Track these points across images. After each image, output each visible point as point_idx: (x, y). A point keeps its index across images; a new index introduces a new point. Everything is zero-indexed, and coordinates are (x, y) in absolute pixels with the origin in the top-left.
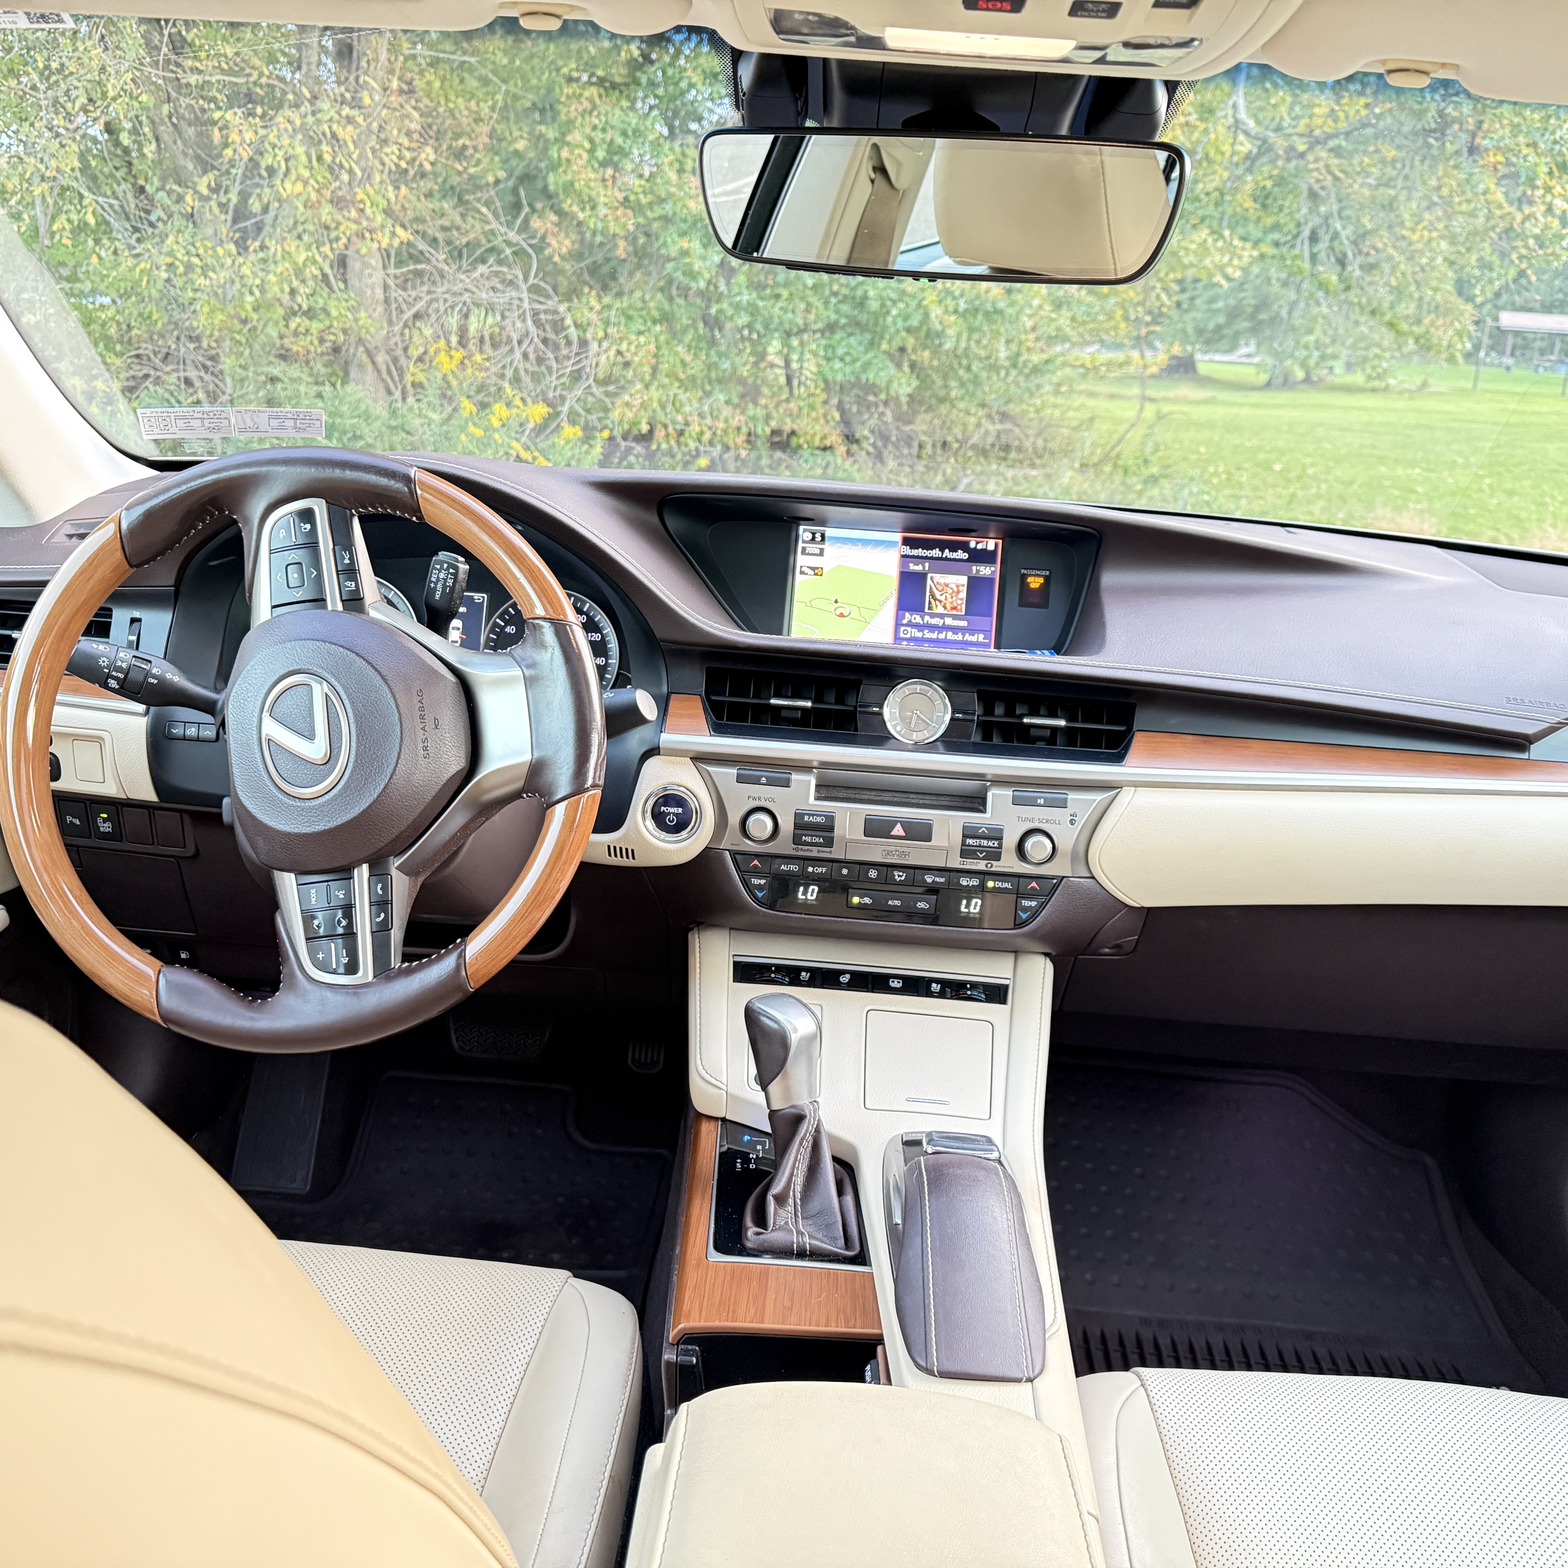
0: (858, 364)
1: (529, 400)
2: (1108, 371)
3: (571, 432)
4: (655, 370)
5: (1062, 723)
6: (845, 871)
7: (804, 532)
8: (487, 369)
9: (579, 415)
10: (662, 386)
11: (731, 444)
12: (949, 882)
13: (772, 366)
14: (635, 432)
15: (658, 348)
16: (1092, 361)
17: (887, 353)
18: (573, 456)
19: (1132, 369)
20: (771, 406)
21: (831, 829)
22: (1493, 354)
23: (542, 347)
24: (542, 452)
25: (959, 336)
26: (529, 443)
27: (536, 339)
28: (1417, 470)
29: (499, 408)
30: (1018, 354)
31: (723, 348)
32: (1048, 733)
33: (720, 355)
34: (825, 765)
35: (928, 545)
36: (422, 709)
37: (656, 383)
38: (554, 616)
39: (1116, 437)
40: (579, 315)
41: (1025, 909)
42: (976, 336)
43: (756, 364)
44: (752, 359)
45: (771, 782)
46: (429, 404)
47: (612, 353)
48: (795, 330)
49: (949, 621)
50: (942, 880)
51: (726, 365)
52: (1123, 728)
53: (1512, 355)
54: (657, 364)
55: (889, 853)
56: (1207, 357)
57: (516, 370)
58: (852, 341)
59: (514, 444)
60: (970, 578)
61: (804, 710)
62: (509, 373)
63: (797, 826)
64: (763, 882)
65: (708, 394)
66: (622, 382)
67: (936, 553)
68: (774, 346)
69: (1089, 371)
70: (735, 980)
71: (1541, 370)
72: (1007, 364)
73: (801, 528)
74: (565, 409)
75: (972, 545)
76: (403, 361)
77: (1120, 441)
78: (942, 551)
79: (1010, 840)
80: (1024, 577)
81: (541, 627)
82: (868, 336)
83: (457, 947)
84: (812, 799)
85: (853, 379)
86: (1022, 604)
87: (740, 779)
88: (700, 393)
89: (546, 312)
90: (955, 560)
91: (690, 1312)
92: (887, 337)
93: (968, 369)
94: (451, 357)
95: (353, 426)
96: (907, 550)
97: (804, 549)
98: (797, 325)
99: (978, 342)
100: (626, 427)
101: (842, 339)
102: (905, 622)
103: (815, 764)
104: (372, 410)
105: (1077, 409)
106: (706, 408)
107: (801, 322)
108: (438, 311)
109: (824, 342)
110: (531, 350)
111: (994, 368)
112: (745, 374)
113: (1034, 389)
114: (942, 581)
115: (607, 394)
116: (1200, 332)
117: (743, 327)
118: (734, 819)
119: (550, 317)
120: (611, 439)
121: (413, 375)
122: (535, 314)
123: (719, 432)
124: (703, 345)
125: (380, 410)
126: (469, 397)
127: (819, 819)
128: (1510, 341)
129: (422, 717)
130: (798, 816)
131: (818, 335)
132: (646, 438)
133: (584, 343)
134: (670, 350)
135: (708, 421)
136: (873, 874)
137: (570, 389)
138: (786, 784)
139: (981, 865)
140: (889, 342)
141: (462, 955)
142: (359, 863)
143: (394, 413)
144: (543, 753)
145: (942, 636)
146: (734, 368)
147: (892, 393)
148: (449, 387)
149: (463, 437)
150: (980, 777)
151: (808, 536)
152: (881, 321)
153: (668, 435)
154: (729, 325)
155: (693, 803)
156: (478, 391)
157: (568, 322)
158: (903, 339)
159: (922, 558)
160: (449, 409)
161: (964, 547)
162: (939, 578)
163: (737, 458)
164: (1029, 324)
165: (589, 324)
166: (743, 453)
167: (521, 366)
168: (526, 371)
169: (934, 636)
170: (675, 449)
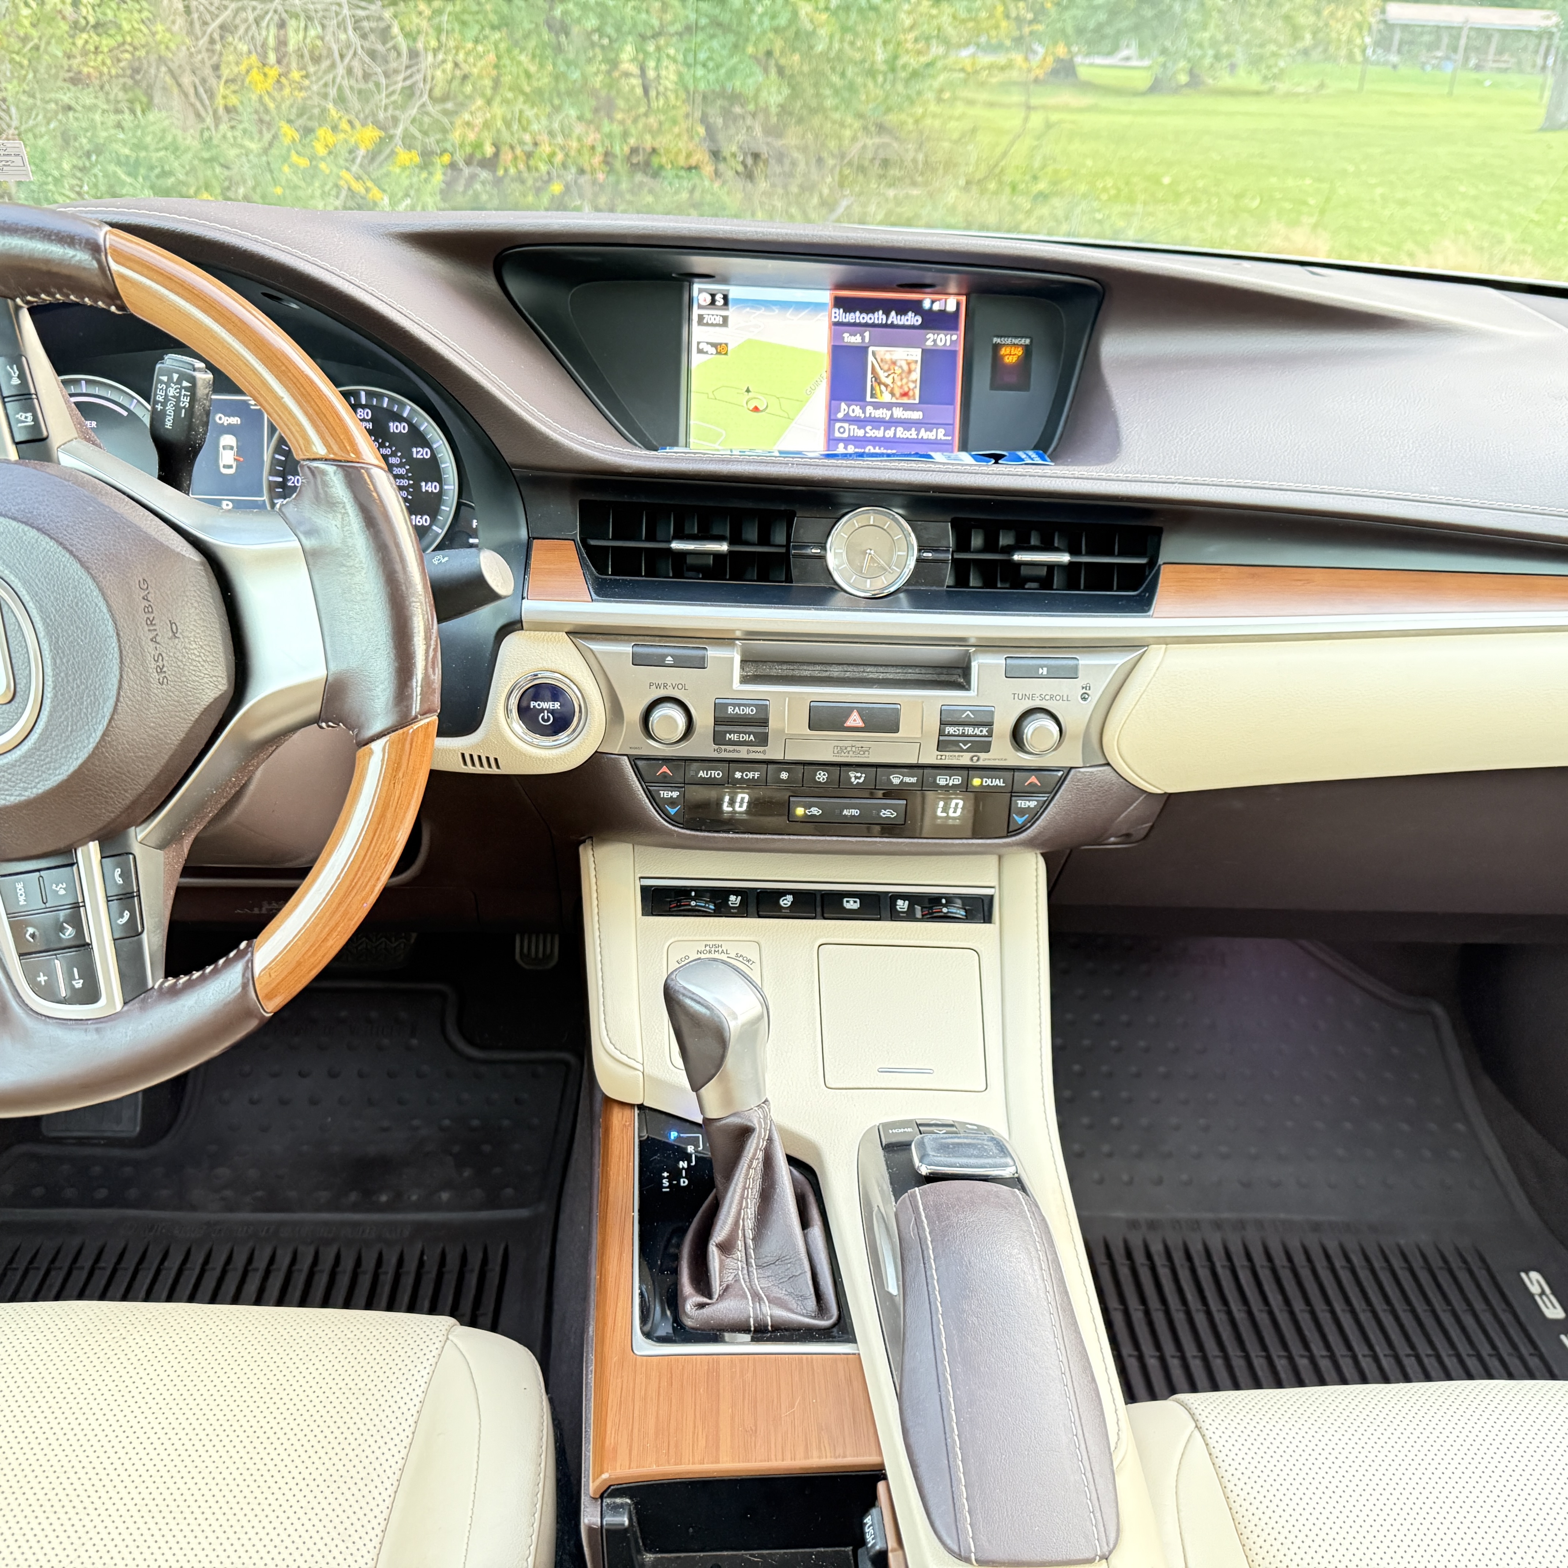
0: (723, 71)
1: (357, 124)
2: (989, 75)
3: (407, 157)
4: (497, 83)
5: (1065, 558)
6: (784, 775)
7: (700, 291)
8: (308, 88)
9: (414, 137)
10: (505, 101)
11: (587, 167)
12: (922, 782)
13: (627, 75)
14: (478, 156)
15: (499, 57)
16: (973, 64)
17: (755, 58)
18: (411, 186)
19: (1014, 74)
20: (629, 122)
21: (764, 723)
22: (1380, 51)
23: (367, 59)
24: (377, 182)
25: (831, 37)
26: (361, 172)
27: (360, 51)
28: (1308, 181)
29: (323, 132)
30: (896, 57)
31: (571, 56)
32: (1044, 572)
33: (568, 63)
34: (751, 635)
35: (868, 306)
36: (148, 610)
37: (498, 99)
38: (341, 455)
39: (999, 150)
40: (406, 22)
41: (1022, 812)
42: (849, 37)
43: (609, 73)
44: (604, 67)
45: (681, 663)
46: (245, 131)
47: (449, 66)
48: (649, 33)
49: (898, 413)
50: (913, 780)
51: (576, 75)
52: (1143, 561)
53: (1399, 51)
54: (499, 76)
55: (842, 749)
56: (1087, 61)
57: (340, 89)
58: (715, 44)
59: (344, 173)
60: (925, 352)
61: (717, 556)
62: (333, 92)
63: (717, 722)
64: (675, 794)
65: (557, 109)
66: (461, 98)
67: (879, 317)
68: (628, 52)
69: (971, 76)
70: (645, 913)
71: (1428, 68)
72: (884, 68)
73: (696, 287)
74: (399, 131)
75: (926, 305)
76: (212, 81)
77: (1004, 154)
78: (887, 314)
79: (1004, 724)
80: (996, 347)
81: (323, 473)
82: (731, 38)
83: (241, 955)
84: (736, 684)
85: (718, 89)
86: (994, 386)
87: (638, 660)
88: (548, 109)
89: (368, 18)
90: (904, 327)
91: (615, 1450)
92: (753, 38)
93: (843, 75)
94: (265, 75)
95: (160, 159)
96: (840, 315)
97: (701, 317)
98: (652, 27)
99: (852, 44)
100: (468, 150)
101: (703, 42)
102: (840, 415)
103: (738, 634)
104: (180, 139)
105: (959, 119)
106: (556, 126)
107: (656, 23)
108: (246, 20)
109: (684, 46)
110: (356, 64)
111: (872, 73)
112: (598, 85)
113: (914, 96)
114: (888, 357)
115: (446, 113)
116: (1080, 31)
117: (594, 31)
118: (633, 712)
119: (373, 25)
120: (453, 166)
121: (224, 97)
122: (357, 21)
123: (573, 153)
124: (549, 52)
125: (191, 141)
126: (290, 122)
127: (747, 711)
128: (1397, 36)
129: (151, 622)
130: (719, 707)
131: (674, 39)
132: (490, 164)
133: (414, 54)
134: (512, 59)
135: (560, 140)
136: (822, 776)
137: (403, 107)
138: (700, 664)
139: (965, 759)
140: (755, 45)
141: (249, 967)
142: (84, 842)
143: (207, 143)
144: (344, 666)
145: (890, 434)
146: (584, 77)
147: (762, 104)
148: (267, 111)
149: (286, 169)
150: (961, 641)
151: (705, 299)
152: (745, 20)
153: (515, 158)
154: (575, 30)
155: (572, 693)
156: (300, 115)
157: (396, 30)
158: (771, 41)
159: (860, 325)
160: (267, 136)
161: (916, 307)
162: (882, 351)
163: (594, 182)
164: (908, 22)
165: (419, 32)
166: (601, 177)
167: (345, 83)
168: (351, 88)
169: (879, 434)
170: (525, 175)
